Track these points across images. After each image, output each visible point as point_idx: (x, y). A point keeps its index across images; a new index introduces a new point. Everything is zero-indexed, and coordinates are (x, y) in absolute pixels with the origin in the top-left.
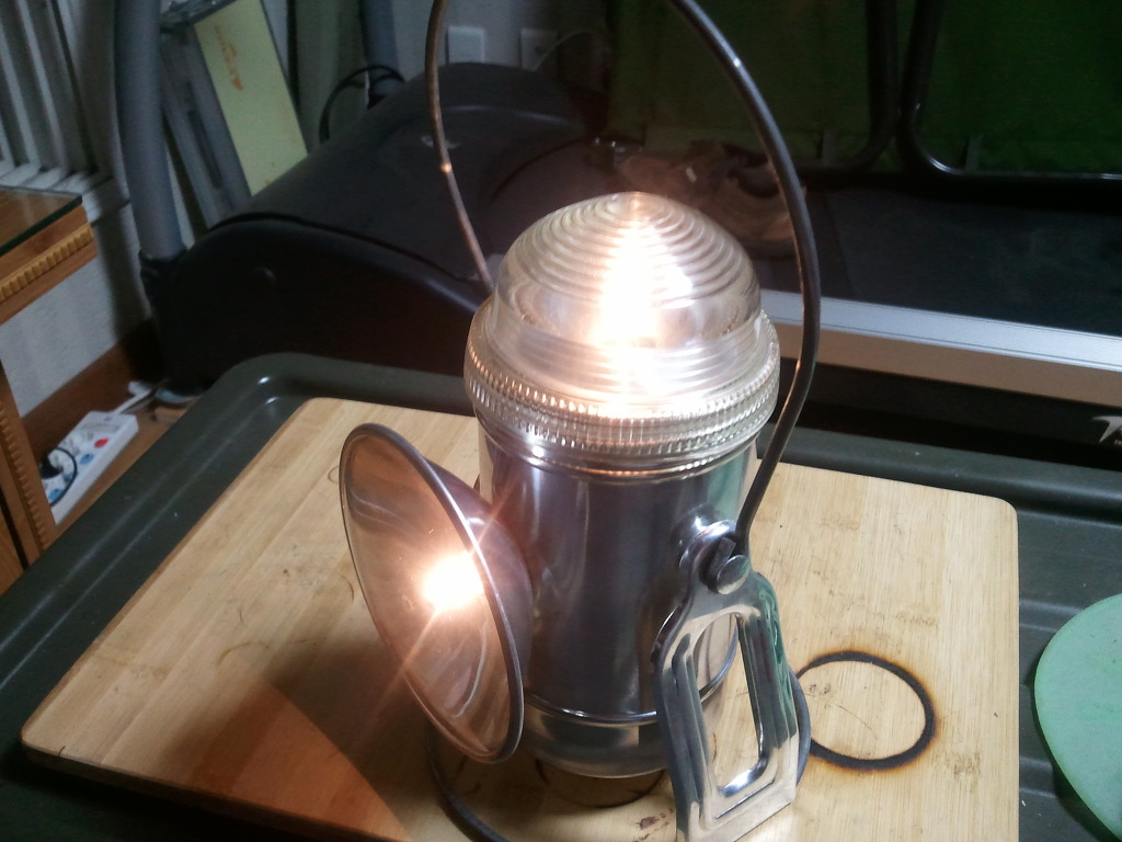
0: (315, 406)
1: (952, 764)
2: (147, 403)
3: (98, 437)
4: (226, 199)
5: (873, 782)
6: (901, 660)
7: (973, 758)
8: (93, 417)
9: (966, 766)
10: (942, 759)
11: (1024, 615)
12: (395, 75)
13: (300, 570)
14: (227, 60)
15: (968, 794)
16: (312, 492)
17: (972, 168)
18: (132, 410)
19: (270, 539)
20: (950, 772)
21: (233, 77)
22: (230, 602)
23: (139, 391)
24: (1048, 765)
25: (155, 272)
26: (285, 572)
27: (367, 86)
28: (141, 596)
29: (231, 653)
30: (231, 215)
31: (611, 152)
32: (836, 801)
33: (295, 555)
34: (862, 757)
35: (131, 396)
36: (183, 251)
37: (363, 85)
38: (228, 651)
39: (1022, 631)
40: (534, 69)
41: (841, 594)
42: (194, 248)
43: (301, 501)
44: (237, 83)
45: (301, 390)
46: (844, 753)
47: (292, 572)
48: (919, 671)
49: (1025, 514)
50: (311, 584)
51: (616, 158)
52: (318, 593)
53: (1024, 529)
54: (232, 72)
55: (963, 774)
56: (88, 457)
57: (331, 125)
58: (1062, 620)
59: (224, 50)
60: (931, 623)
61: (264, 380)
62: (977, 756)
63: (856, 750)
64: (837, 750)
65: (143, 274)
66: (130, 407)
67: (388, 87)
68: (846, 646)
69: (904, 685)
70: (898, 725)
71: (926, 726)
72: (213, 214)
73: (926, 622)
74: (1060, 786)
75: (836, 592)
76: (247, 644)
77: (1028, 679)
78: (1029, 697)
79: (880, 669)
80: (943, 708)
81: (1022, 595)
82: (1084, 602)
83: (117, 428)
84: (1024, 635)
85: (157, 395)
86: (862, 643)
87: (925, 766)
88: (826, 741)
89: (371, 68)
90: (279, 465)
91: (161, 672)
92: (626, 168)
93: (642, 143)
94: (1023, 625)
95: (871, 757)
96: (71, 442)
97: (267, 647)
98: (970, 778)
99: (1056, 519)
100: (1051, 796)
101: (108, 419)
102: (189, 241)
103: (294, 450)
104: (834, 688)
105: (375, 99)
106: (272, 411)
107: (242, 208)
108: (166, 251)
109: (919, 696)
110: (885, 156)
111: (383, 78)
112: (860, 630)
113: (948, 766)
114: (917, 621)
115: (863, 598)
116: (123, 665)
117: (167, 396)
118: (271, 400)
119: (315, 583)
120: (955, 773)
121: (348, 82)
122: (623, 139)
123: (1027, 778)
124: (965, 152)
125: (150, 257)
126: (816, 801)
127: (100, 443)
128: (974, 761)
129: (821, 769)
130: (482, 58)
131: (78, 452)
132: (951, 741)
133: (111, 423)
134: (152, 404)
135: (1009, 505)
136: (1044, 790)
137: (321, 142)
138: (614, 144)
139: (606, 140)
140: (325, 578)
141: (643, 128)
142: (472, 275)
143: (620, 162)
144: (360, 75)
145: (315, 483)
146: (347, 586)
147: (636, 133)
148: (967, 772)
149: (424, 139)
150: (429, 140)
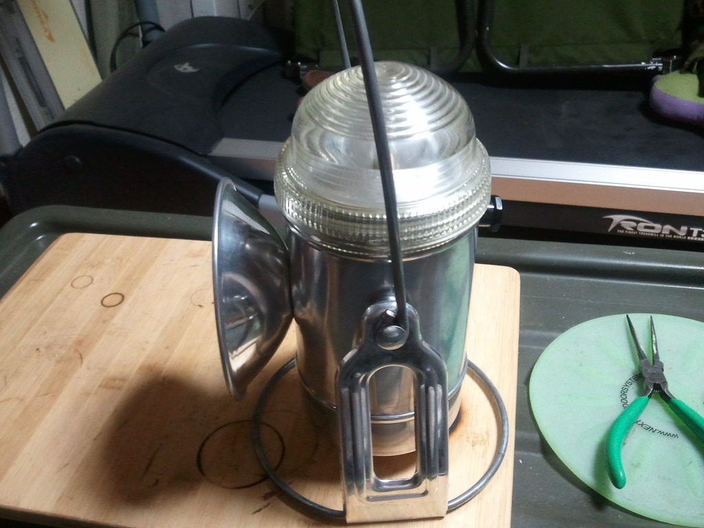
0: (67, 238)
1: (471, 440)
4: (50, 113)
7: (485, 435)
9: (480, 440)
11: (522, 339)
12: (158, 28)
13: (48, 347)
14: (42, 22)
15: (480, 458)
16: (60, 295)
17: (523, 66)
19: (29, 329)
20: (469, 446)
21: (47, 34)
24: (537, 436)
25: (3, 164)
26: (38, 349)
27: (141, 35)
31: (298, 68)
33: (45, 338)
37: (138, 35)
39: (520, 350)
40: (249, 19)
43: (51, 302)
44: (50, 38)
47: (42, 349)
49: (526, 275)
51: (301, 73)
52: (58, 362)
53: (524, 285)
54: (46, 30)
55: (477, 446)
57: (117, 62)
58: (548, 341)
59: (40, 16)
62: (488, 433)
67: (155, 35)
72: (41, 122)
74: (545, 449)
76: (8, 399)
77: (526, 380)
78: (525, 392)
80: (467, 404)
82: (563, 328)
84: (522, 352)
87: (453, 443)
89: (141, 24)
90: (38, 280)
92: (306, 77)
93: (317, 62)
94: (521, 346)
97: (22, 400)
98: (482, 448)
99: (548, 277)
100: (539, 456)
102: (24, 139)
103: (49, 268)
105: (145, 43)
106: (41, 245)
107: (59, 117)
108: (9, 150)
110: (469, 61)
111: (151, 29)
113: (468, 441)
118: (40, 238)
119: (57, 356)
120: (473, 445)
121: (126, 33)
122: (306, 60)
124: (519, 56)
128: (485, 437)
130: (215, 13)
132: (471, 425)
135: (515, 271)
136: (534, 452)
137: (112, 71)
138: (299, 63)
139: (295, 61)
140: (63, 352)
141: (317, 52)
142: (211, 152)
143: (304, 74)
144: (135, 28)
145: (62, 290)
146: (78, 355)
147: (313, 56)
148: (480, 444)
149: (176, 67)
150: (180, 67)
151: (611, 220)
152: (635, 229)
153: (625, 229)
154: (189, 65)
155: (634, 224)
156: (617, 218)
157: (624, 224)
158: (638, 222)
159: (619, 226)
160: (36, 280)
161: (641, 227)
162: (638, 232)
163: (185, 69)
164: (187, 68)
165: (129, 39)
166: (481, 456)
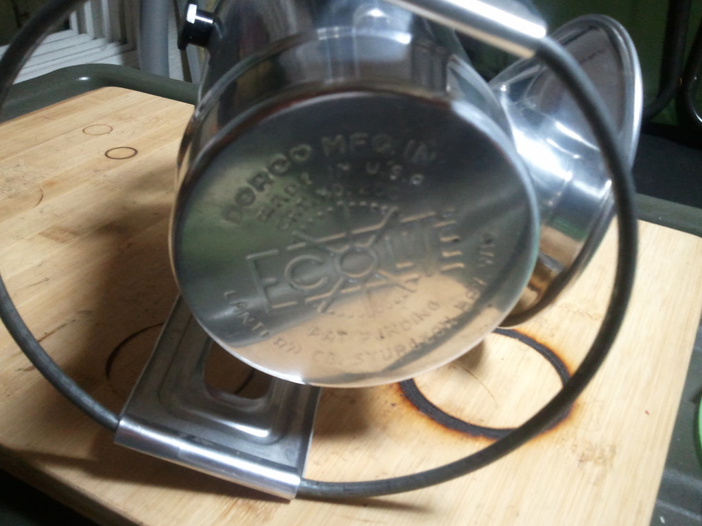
1: (580, 450)
7: (607, 449)
10: (569, 444)
13: (10, 180)
16: (63, 136)
20: (573, 460)
24: (700, 484)
33: (13, 171)
34: (473, 422)
43: (48, 140)
50: (10, 190)
52: (10, 197)
55: (589, 464)
64: (446, 410)
73: (590, 315)
95: (483, 424)
100: (699, 519)
109: (561, 377)
110: (665, 112)
113: (574, 451)
114: (582, 314)
119: (14, 191)
120: (581, 461)
128: (608, 453)
140: (24, 188)
148: (596, 462)
160: (47, 118)
166: (592, 480)
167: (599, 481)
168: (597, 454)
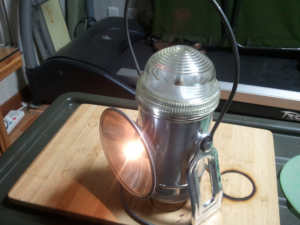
0: (83, 106)
1: (261, 199)
2: (26, 108)
3: (14, 117)
4: (49, 53)
5: (241, 204)
6: (246, 172)
8: (12, 112)
9: (265, 200)
10: (258, 198)
11: (277, 161)
12: (94, 20)
13: (83, 149)
14: (49, 15)
15: (266, 207)
16: (84, 129)
17: (248, 46)
18: (22, 110)
19: (74, 141)
20: (260, 201)
22: (64, 158)
23: (24, 105)
24: (285, 199)
25: (30, 72)
27: (86, 22)
28: (39, 157)
29: (65, 172)
30: (50, 57)
31: (153, 41)
32: (231, 209)
33: (81, 146)
34: (237, 198)
35: (22, 106)
36: (37, 67)
37: (85, 22)
38: (65, 171)
40: (132, 19)
41: (228, 155)
42: (40, 66)
43: (81, 131)
44: (52, 21)
45: (79, 102)
46: (232, 196)
47: (80, 150)
48: (250, 175)
49: (274, 134)
50: (86, 153)
52: (88, 156)
54: (50, 18)
55: (264, 202)
56: (11, 123)
57: (77, 34)
58: (285, 162)
59: (48, 12)
60: (253, 162)
61: (69, 99)
62: (267, 197)
63: (236, 196)
64: (231, 196)
65: (26, 73)
66: (22, 109)
67: (92, 23)
68: (231, 169)
69: (247, 179)
70: (246, 189)
71: (253, 189)
73: (251, 162)
74: (288, 204)
75: (227, 154)
76: (69, 170)
77: (278, 177)
78: (279, 182)
79: (240, 175)
80: (257, 185)
81: (276, 155)
82: (291, 157)
83: (19, 115)
84: (277, 166)
85: (30, 106)
86: (235, 168)
87: (254, 200)
88: (228, 193)
89: (87, 18)
90: (75, 122)
91: (46, 177)
92: (157, 45)
93: (161, 39)
95: (240, 198)
96: (6, 118)
97: (75, 170)
98: (266, 202)
99: (282, 135)
100: (286, 207)
101: (16, 112)
102: (39, 64)
103: (78, 118)
104: (229, 179)
105: (88, 26)
106: (71, 107)
107: (53, 55)
108: (33, 66)
109: (251, 181)
110: (225, 43)
111: (91, 20)
112: (234, 164)
113: (260, 199)
114: (249, 162)
115: (234, 156)
116: (35, 175)
117: (32, 106)
118: (71, 105)
120: (262, 201)
121: (81, 21)
122: (156, 38)
123: (280, 203)
124: (246, 42)
125: (28, 68)
126: (226, 209)
127: (14, 119)
129: (227, 201)
130: (117, 16)
131: (8, 121)
132: (260, 193)
133: (17, 113)
134: (28, 108)
135: (270, 132)
136: (284, 206)
137: (74, 38)
138: (153, 39)
139: (151, 38)
140: (89, 152)
141: (161, 35)
142: (116, 73)
143: (155, 44)
144: (85, 20)
145: (85, 126)
146: (96, 154)
147: (159, 36)
148: (265, 201)
149: (103, 37)
150: (104, 37)
151: (284, 113)
152: (294, 118)
153: (289, 118)
154: (108, 37)
155: (293, 116)
156: (286, 113)
157: (289, 115)
158: (295, 115)
159: (287, 116)
160: (74, 122)
161: (296, 117)
162: (295, 119)
163: (106, 38)
164: (107, 38)
165: (82, 24)
166: (266, 206)
167: (267, 205)
168: (265, 199)
